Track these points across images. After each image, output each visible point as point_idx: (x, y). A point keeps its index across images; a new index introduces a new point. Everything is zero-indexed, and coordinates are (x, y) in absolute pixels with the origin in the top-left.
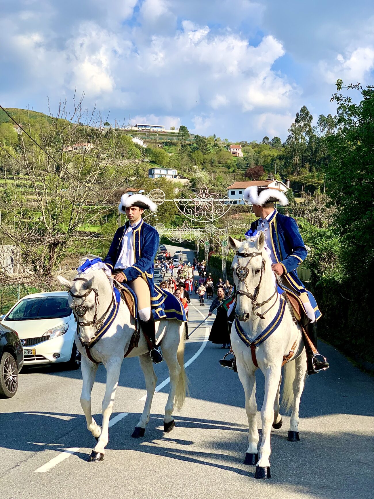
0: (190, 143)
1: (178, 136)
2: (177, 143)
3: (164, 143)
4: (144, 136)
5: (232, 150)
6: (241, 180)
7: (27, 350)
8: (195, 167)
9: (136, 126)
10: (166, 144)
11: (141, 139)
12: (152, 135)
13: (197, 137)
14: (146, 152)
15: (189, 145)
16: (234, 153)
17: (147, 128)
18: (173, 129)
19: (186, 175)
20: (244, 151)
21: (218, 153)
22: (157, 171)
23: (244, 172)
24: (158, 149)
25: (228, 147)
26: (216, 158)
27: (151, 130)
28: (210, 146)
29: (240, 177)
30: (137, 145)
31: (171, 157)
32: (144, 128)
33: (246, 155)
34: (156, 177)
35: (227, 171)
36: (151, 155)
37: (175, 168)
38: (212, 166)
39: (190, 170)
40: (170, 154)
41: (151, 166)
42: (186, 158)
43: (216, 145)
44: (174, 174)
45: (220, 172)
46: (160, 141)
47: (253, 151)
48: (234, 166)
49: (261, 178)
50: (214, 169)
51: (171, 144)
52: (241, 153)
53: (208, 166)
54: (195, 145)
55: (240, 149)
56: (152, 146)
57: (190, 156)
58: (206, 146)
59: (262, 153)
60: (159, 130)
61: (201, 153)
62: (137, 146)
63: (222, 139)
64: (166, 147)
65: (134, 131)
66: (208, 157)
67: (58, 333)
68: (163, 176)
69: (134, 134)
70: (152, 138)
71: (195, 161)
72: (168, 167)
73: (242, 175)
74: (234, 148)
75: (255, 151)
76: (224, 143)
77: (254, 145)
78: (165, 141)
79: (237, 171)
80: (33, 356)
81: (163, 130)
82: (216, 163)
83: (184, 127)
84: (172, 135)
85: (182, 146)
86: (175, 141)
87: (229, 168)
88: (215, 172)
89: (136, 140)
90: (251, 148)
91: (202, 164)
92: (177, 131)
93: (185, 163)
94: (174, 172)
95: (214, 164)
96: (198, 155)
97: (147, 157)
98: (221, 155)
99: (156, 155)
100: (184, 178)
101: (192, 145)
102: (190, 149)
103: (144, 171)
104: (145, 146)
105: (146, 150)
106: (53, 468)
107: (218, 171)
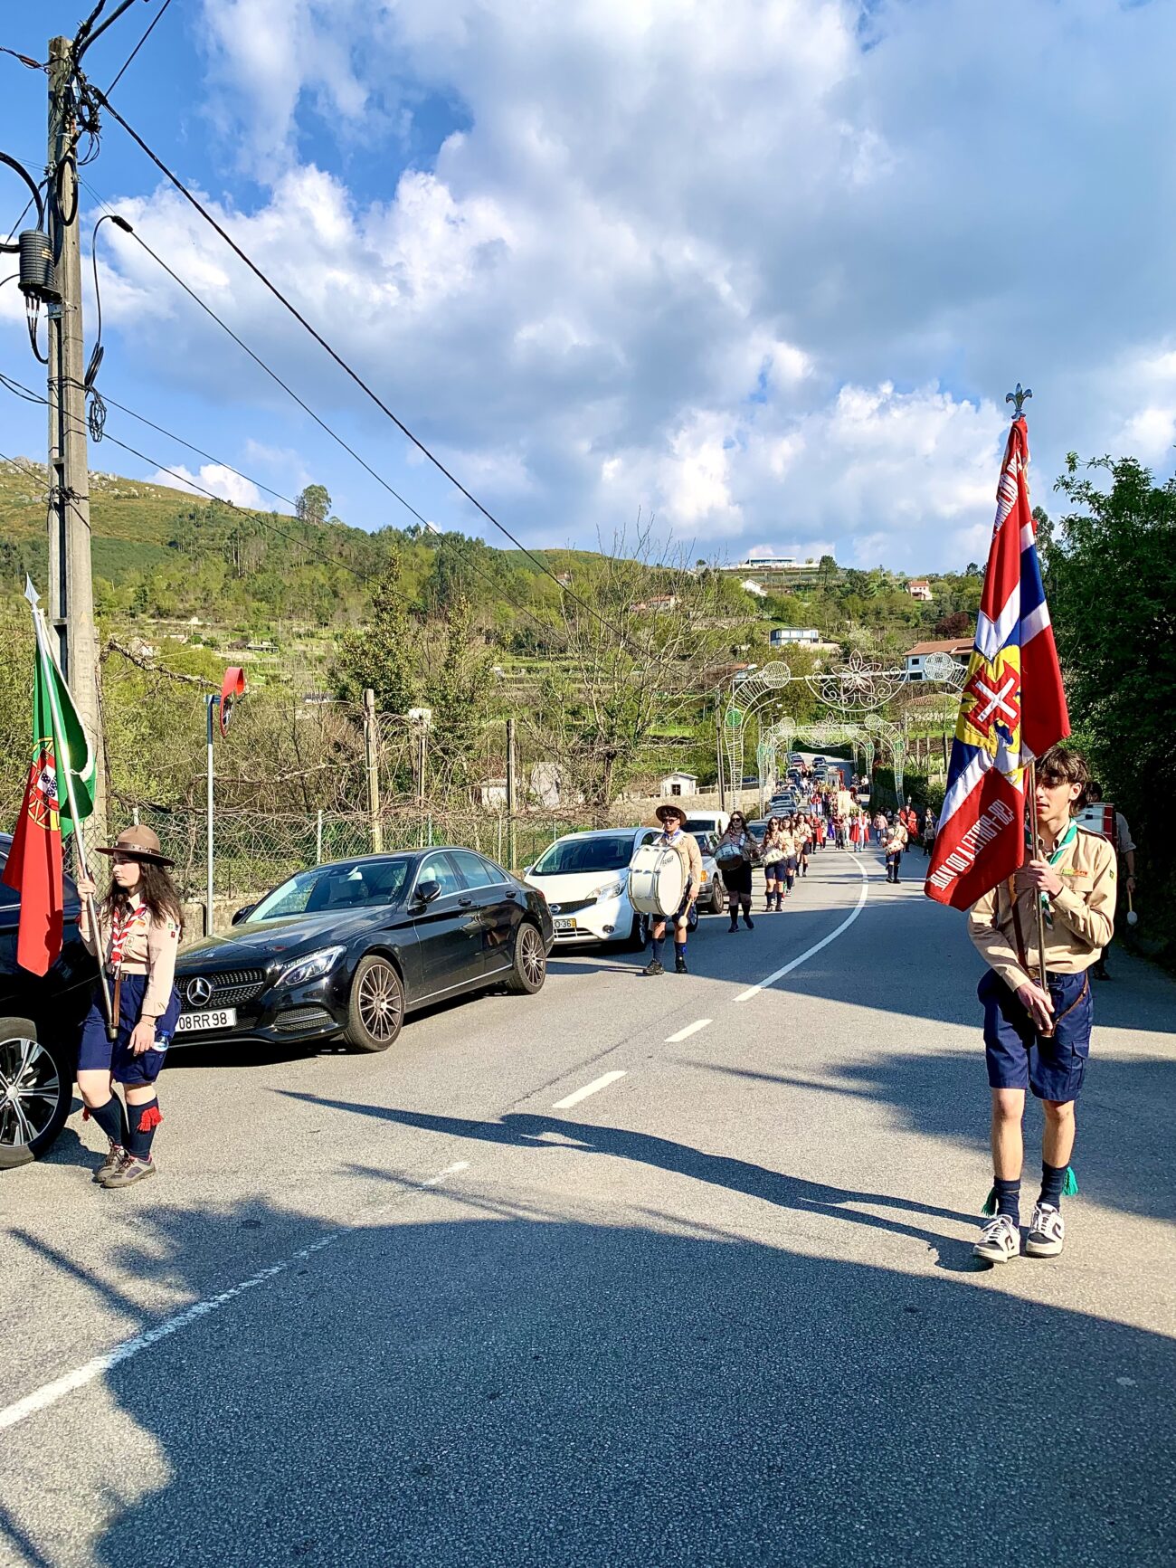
0: (840, 583)
1: (818, 573)
2: (817, 585)
3: (794, 586)
4: (762, 578)
5: (913, 590)
6: (929, 639)
7: (563, 920)
8: (848, 622)
9: (748, 563)
10: (798, 587)
11: (758, 581)
12: (775, 574)
13: (851, 572)
14: (764, 603)
15: (838, 587)
16: (916, 594)
17: (766, 564)
18: (810, 562)
19: (833, 637)
20: (933, 591)
21: (888, 597)
22: (785, 634)
23: (934, 626)
24: (786, 597)
25: (906, 584)
26: (885, 606)
27: (773, 566)
28: (873, 586)
29: (928, 634)
30: (750, 592)
31: (808, 608)
32: (761, 565)
33: (937, 597)
34: (784, 642)
35: (905, 625)
36: (774, 608)
37: (815, 626)
38: (878, 619)
39: (841, 627)
40: (806, 605)
41: (773, 626)
42: (833, 608)
43: (884, 583)
44: (814, 637)
45: (891, 628)
46: (788, 584)
47: (949, 589)
48: (916, 617)
49: (965, 633)
50: (881, 623)
51: (807, 587)
52: (929, 595)
53: (872, 619)
54: (848, 585)
55: (927, 588)
56: (775, 593)
57: (839, 604)
58: (866, 586)
59: (966, 591)
60: (786, 565)
61: (857, 599)
62: (750, 594)
63: (895, 573)
64: (799, 593)
65: (745, 570)
66: (872, 605)
67: (611, 892)
68: (794, 641)
69: (746, 574)
70: (774, 580)
71: (849, 613)
72: (804, 625)
73: (931, 630)
74: (915, 586)
75: (953, 588)
76: (899, 580)
77: (951, 579)
78: (797, 583)
79: (922, 624)
80: (572, 930)
81: (794, 565)
82: (885, 613)
83: (828, 558)
84: (809, 571)
85: (825, 589)
86: (814, 581)
87: (908, 621)
88: (882, 629)
89: (749, 585)
90: (946, 584)
91: (861, 617)
92: (817, 565)
93: (833, 617)
94: (813, 633)
95: (881, 616)
96: (854, 602)
97: (768, 611)
98: (892, 601)
99: (783, 608)
100: (831, 642)
101: (843, 586)
102: (839, 593)
103: (763, 633)
104: (763, 594)
105: (766, 599)
106: (581, 1102)
107: (889, 627)
